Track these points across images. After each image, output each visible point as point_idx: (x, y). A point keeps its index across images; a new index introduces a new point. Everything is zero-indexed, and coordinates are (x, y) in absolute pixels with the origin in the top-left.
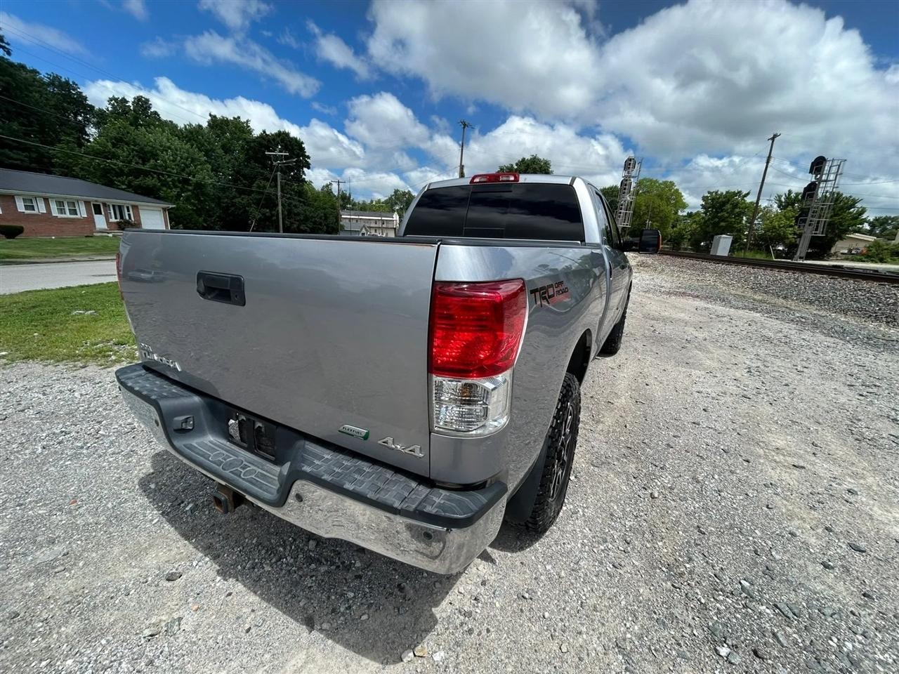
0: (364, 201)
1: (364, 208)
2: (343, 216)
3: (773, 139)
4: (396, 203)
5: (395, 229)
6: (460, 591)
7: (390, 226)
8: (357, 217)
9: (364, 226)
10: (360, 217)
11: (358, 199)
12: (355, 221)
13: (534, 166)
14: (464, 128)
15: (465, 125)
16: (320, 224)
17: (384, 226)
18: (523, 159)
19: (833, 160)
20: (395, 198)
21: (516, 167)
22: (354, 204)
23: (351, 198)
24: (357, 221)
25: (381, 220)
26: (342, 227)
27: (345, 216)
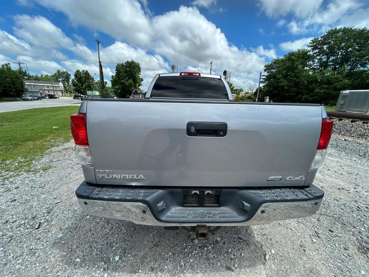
0: (36, 75)
1: (37, 79)
2: (26, 83)
3: (211, 63)
4: (60, 77)
5: (62, 91)
6: (255, 229)
7: (58, 89)
8: (34, 84)
9: (41, 89)
10: (36, 84)
11: (32, 74)
12: (32, 86)
13: (133, 65)
14: (98, 43)
15: (98, 42)
16: (10, 87)
17: (55, 89)
18: (128, 61)
19: (228, 72)
20: (58, 74)
21: (125, 64)
22: (29, 77)
23: (27, 73)
24: (34, 86)
25: (52, 86)
26: (27, 90)
27: (27, 83)
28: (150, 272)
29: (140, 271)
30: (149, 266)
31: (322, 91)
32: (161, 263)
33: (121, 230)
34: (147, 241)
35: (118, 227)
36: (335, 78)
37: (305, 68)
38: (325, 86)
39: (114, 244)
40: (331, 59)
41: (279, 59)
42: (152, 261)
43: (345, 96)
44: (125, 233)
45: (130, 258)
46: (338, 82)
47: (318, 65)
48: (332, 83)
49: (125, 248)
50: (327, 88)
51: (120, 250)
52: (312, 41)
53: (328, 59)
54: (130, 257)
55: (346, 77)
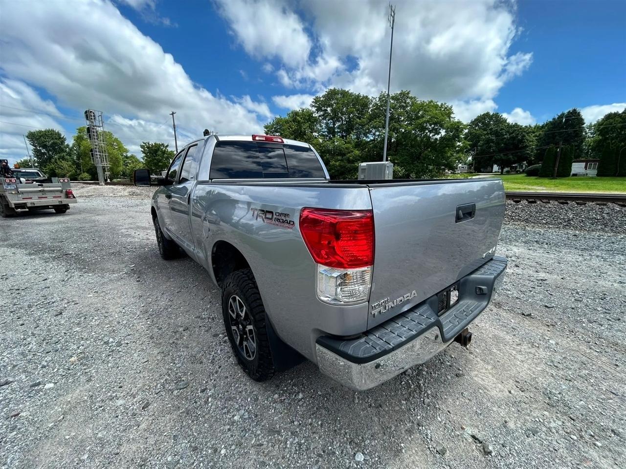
3: (172, 114)
28: (412, 437)
29: (402, 445)
30: (403, 432)
31: (337, 163)
32: (410, 419)
33: (311, 424)
34: (363, 410)
35: (300, 424)
36: (346, 148)
37: (314, 134)
38: (339, 158)
39: (330, 448)
40: (337, 125)
41: (282, 119)
42: (399, 425)
43: (364, 169)
44: (321, 424)
45: (373, 444)
46: (349, 153)
47: (326, 131)
48: (344, 155)
49: (349, 440)
50: (342, 160)
51: (349, 447)
52: (314, 99)
53: (334, 124)
54: (371, 443)
55: (355, 148)
